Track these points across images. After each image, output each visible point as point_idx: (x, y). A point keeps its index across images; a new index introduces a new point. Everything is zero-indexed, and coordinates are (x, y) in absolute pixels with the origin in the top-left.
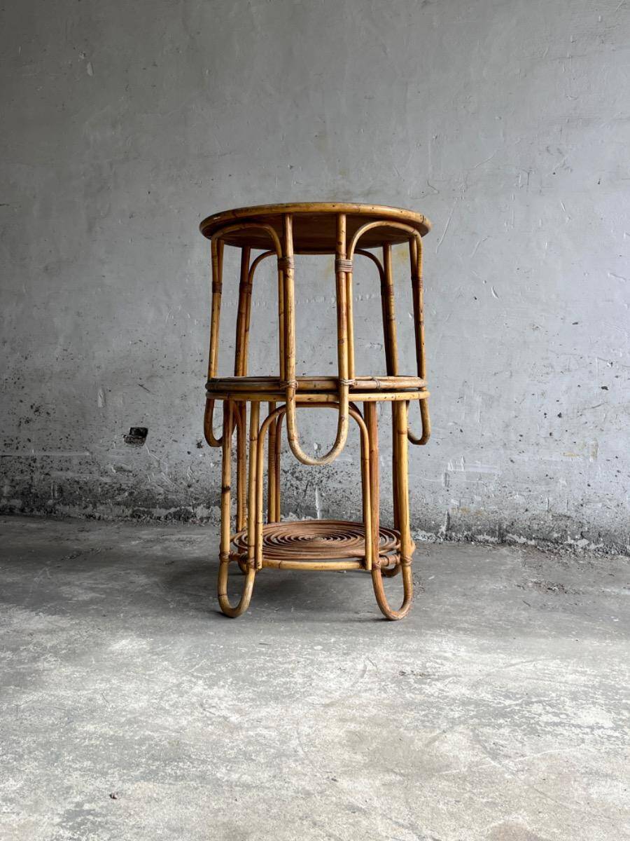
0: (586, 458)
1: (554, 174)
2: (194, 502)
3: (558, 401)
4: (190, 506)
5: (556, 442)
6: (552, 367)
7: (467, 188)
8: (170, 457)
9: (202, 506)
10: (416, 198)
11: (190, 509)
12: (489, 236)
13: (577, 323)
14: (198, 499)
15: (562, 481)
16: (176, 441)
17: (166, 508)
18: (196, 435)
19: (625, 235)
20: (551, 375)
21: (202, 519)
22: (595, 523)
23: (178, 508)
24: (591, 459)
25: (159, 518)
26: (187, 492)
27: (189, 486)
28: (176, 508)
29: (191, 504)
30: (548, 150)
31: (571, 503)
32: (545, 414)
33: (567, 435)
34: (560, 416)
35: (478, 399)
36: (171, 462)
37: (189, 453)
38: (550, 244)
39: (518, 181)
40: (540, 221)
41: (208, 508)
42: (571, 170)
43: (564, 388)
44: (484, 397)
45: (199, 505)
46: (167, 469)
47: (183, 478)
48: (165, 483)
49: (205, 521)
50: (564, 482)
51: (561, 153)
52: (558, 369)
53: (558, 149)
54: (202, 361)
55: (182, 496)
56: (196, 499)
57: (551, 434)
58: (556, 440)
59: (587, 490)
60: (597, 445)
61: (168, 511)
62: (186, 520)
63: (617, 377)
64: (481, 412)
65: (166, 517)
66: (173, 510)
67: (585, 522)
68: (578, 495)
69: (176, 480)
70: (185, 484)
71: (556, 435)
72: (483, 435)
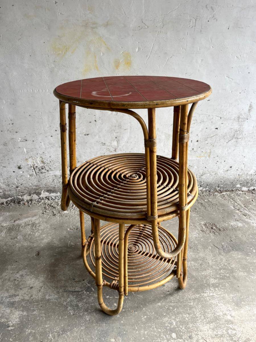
0: (206, 157)
1: (208, 21)
2: (21, 194)
3: (197, 135)
4: (19, 196)
5: (195, 152)
6: (196, 120)
7: (163, 25)
8: (2, 175)
9: (26, 195)
10: (135, 30)
11: (20, 197)
12: (173, 55)
13: (209, 100)
14: (24, 192)
15: (195, 167)
16: (5, 167)
17: (6, 198)
18: (16, 163)
19: (236, 57)
20: (196, 124)
21: (28, 201)
22: (206, 181)
23: (13, 198)
24: (208, 158)
25: (3, 204)
26: (16, 190)
27: (17, 187)
28: (11, 197)
29: (20, 195)
30: (206, 7)
31: (198, 175)
32: (192, 141)
33: (199, 149)
34: (197, 141)
35: (163, 137)
36: (4, 177)
37: (14, 172)
38: (202, 60)
39: (190, 24)
40: (199, 48)
41: (30, 195)
42: (217, 20)
43: (200, 129)
44: (166, 135)
45: (24, 195)
46: (2, 181)
47: (13, 184)
48: (2, 187)
49: (30, 202)
50: (196, 167)
51: (213, 10)
52: (199, 121)
53: (212, 7)
54: (13, 124)
55: (13, 192)
56: (22, 192)
57: (193, 149)
58: (195, 151)
59: (205, 169)
60: (211, 152)
61: (7, 200)
62: (19, 203)
63: (222, 124)
64: (164, 142)
65: (7, 202)
66: (10, 199)
67: (202, 181)
68: (201, 172)
69: (9, 185)
70: (14, 186)
71: (195, 149)
72: (164, 152)
